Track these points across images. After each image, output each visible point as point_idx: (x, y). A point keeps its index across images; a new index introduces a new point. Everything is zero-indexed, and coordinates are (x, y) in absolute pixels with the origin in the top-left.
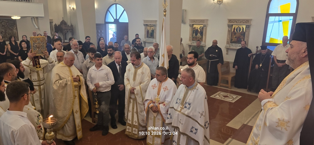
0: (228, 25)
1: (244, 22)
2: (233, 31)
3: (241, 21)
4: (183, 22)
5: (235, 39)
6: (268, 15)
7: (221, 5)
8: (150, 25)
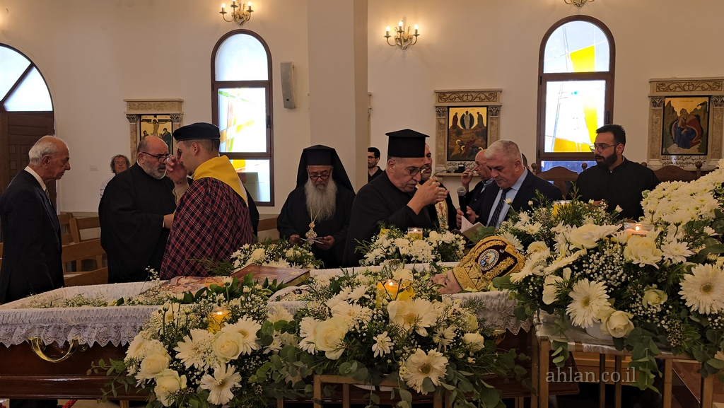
0: (436, 107)
1: (483, 97)
2: (451, 124)
3: (473, 94)
4: (289, 103)
5: (459, 149)
6: (544, 79)
7: (409, 51)
8: (152, 118)
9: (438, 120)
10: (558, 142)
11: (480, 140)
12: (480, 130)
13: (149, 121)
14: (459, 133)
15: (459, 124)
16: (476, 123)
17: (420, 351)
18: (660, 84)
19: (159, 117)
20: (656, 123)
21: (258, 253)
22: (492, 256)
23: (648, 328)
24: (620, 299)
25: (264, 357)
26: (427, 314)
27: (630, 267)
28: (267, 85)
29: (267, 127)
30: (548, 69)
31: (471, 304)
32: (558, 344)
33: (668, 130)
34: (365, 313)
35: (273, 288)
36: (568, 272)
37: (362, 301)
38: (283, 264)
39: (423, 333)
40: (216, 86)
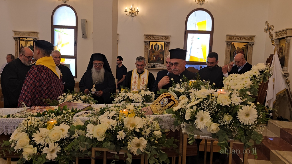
0: (145, 41)
1: (163, 38)
2: (150, 48)
3: (159, 37)
4: (85, 36)
5: (153, 58)
6: (187, 32)
7: (134, 18)
8: (25, 39)
9: (145, 46)
10: (191, 57)
11: (161, 55)
12: (161, 51)
13: (23, 40)
14: (153, 52)
15: (153, 48)
16: (160, 48)
17: (136, 138)
18: (230, 37)
19: (28, 39)
20: (228, 52)
21: (70, 97)
22: (166, 101)
23: (225, 130)
24: (215, 118)
25: (71, 140)
26: (139, 123)
27: (219, 106)
28: (75, 28)
29: (75, 45)
30: (189, 28)
31: (157, 119)
32: (190, 136)
33: (232, 55)
34: (114, 122)
35: (75, 112)
36: (195, 107)
37: (113, 118)
38: (80, 102)
39: (138, 130)
40: (54, 27)
